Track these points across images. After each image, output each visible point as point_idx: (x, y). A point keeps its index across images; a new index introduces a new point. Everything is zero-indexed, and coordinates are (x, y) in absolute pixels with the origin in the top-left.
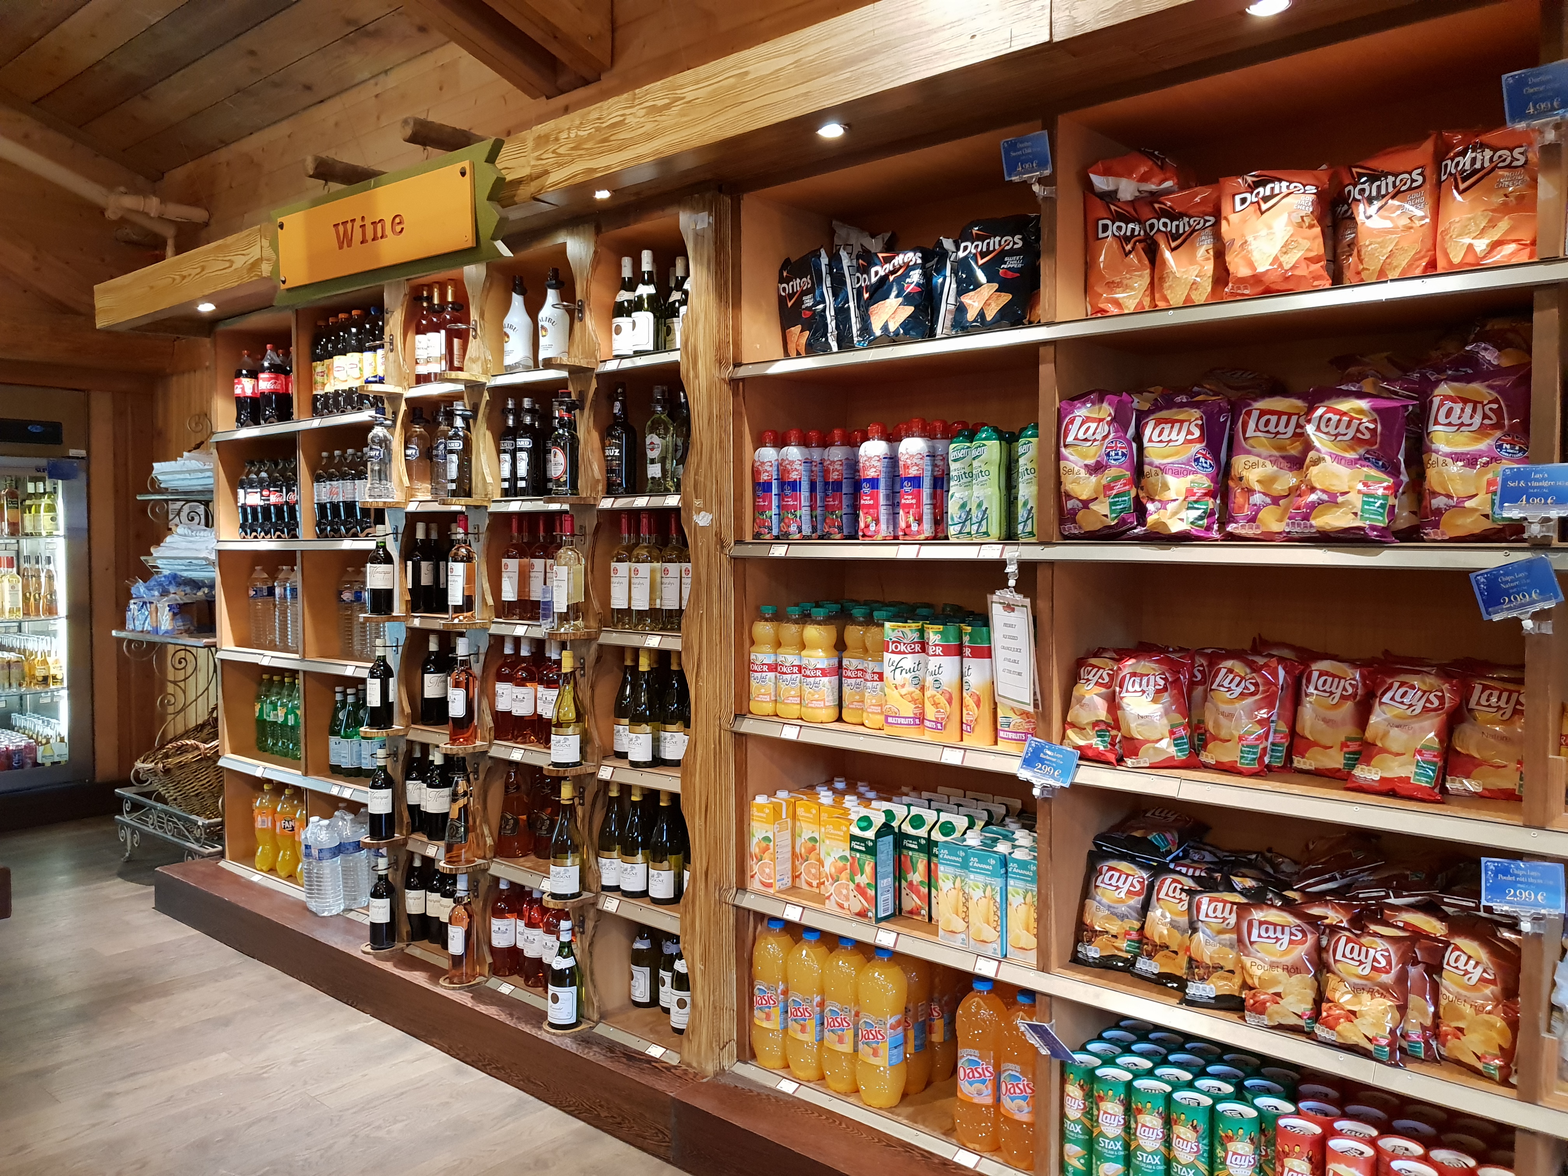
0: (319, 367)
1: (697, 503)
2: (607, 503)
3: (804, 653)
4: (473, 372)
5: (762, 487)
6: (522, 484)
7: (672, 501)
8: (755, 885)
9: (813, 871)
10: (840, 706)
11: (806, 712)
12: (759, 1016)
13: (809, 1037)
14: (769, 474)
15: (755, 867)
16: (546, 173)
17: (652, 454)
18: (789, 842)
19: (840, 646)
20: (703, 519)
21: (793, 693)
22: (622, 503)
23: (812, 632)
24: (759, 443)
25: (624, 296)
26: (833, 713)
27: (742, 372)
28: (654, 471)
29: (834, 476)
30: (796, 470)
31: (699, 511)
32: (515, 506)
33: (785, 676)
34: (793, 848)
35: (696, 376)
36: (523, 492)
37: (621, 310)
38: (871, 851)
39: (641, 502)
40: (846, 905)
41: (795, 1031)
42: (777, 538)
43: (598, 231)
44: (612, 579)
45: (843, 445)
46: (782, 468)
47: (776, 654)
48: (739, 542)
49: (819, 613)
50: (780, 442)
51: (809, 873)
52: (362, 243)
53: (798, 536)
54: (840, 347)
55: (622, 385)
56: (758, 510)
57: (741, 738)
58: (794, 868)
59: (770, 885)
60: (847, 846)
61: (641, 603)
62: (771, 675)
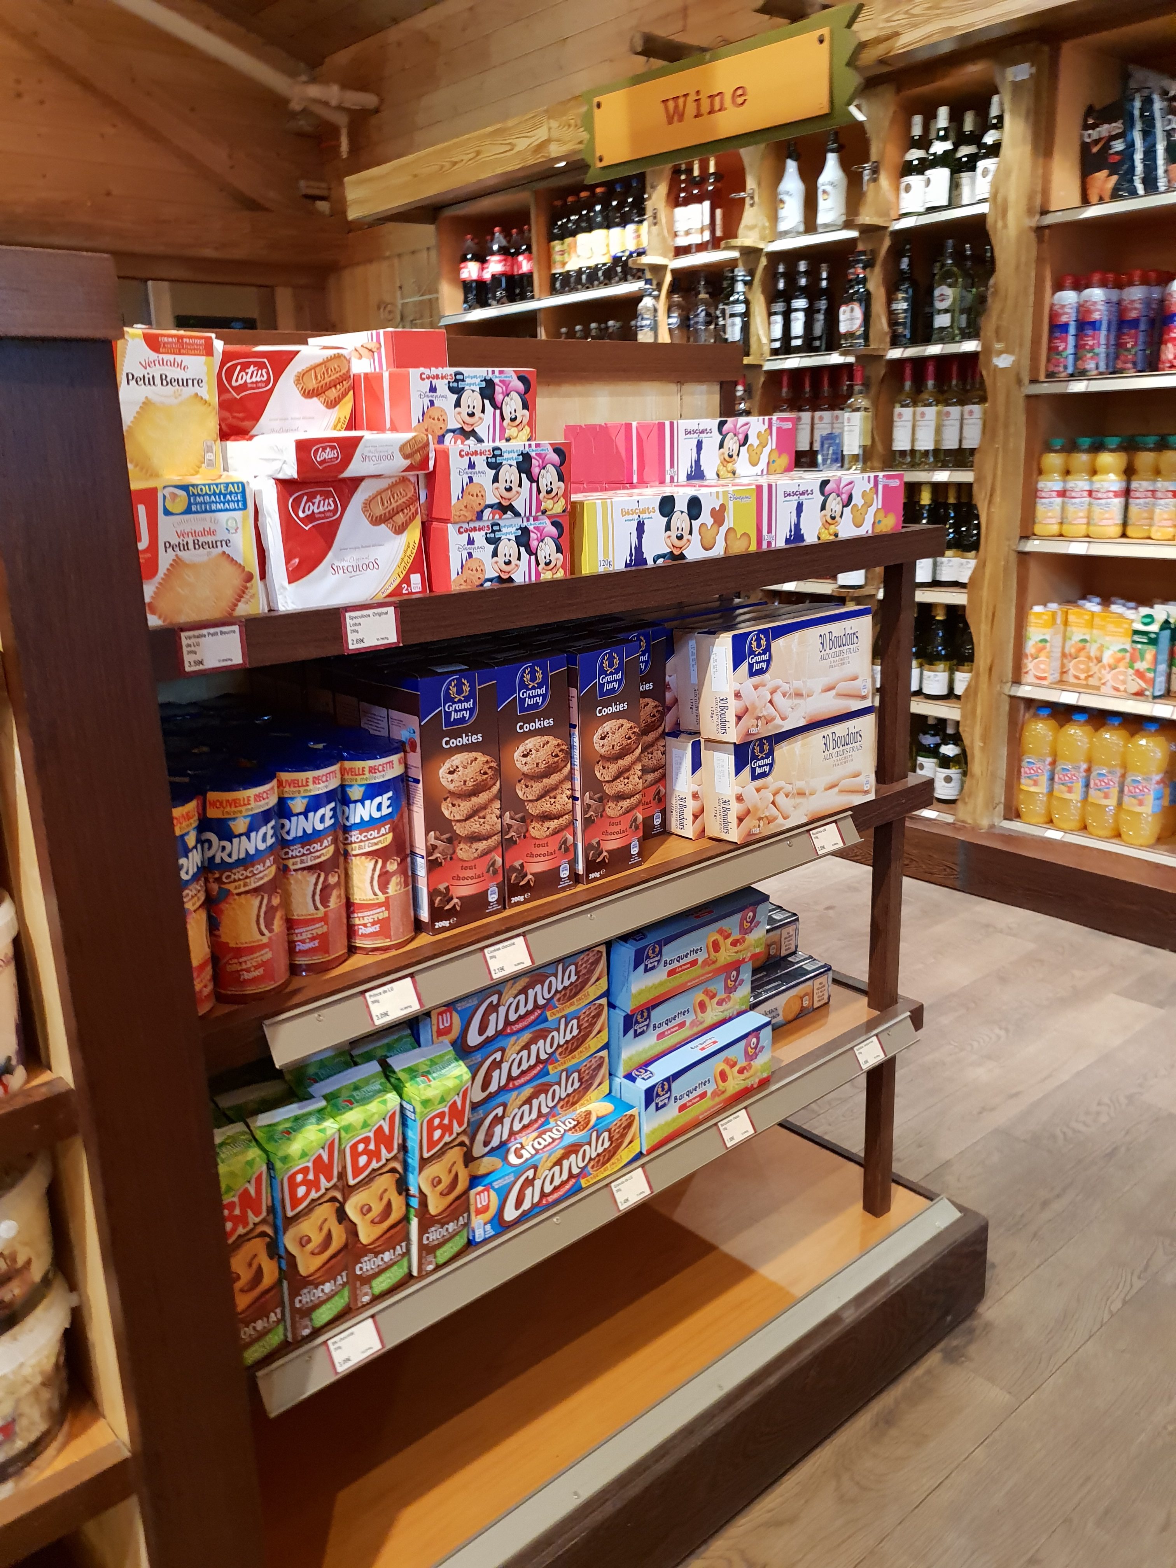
0: (557, 245)
1: (998, 346)
2: (896, 353)
3: (1095, 478)
4: (747, 238)
5: (1057, 328)
6: (797, 342)
7: (970, 346)
8: (1029, 678)
9: (1082, 666)
10: (1125, 524)
11: (1093, 530)
12: (1026, 785)
13: (1076, 796)
14: (1069, 317)
15: (1030, 665)
16: (897, 34)
17: (939, 305)
18: (1060, 644)
19: (1129, 472)
20: (1003, 361)
21: (1081, 514)
22: (912, 352)
23: (1106, 459)
24: (1059, 286)
25: (915, 155)
26: (1118, 530)
27: (1049, 220)
28: (942, 321)
29: (1134, 314)
30: (1099, 310)
31: (1000, 353)
32: (793, 362)
33: (1074, 500)
34: (1063, 648)
35: (1005, 226)
36: (797, 350)
37: (908, 169)
38: (1153, 641)
39: (934, 350)
40: (1122, 688)
41: (1062, 792)
42: (1072, 375)
43: (899, 90)
44: (895, 424)
45: (1142, 284)
46: (1083, 310)
47: (1065, 481)
48: (1034, 381)
49: (1112, 442)
50: (1078, 287)
51: (1076, 667)
52: (696, 117)
53: (1095, 372)
54: (1145, 189)
55: (908, 242)
56: (1052, 350)
57: (1024, 556)
58: (1063, 665)
59: (1044, 678)
60: (1129, 640)
61: (926, 443)
62: (1059, 500)
